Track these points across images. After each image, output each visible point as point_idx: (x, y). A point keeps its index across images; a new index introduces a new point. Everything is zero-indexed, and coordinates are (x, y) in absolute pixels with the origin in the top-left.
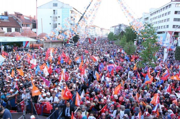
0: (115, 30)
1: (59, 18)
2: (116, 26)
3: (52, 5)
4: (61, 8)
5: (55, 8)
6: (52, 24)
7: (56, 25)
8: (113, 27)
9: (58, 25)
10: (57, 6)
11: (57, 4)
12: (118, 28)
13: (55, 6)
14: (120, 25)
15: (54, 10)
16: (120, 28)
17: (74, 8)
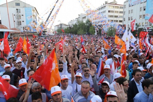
0: (58, 28)
1: (23, 16)
2: (58, 25)
3: (15, 4)
4: (24, 7)
5: (18, 7)
6: (16, 21)
7: (21, 23)
8: (56, 26)
9: (22, 22)
10: (19, 5)
11: (19, 3)
12: (59, 26)
13: (18, 5)
14: (61, 25)
15: (17, 9)
16: (61, 26)
17: (35, 8)
